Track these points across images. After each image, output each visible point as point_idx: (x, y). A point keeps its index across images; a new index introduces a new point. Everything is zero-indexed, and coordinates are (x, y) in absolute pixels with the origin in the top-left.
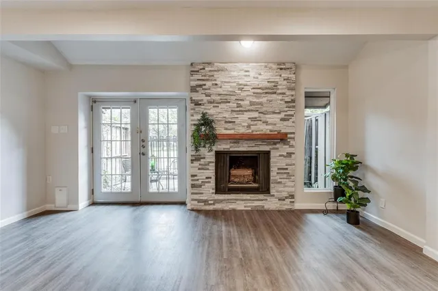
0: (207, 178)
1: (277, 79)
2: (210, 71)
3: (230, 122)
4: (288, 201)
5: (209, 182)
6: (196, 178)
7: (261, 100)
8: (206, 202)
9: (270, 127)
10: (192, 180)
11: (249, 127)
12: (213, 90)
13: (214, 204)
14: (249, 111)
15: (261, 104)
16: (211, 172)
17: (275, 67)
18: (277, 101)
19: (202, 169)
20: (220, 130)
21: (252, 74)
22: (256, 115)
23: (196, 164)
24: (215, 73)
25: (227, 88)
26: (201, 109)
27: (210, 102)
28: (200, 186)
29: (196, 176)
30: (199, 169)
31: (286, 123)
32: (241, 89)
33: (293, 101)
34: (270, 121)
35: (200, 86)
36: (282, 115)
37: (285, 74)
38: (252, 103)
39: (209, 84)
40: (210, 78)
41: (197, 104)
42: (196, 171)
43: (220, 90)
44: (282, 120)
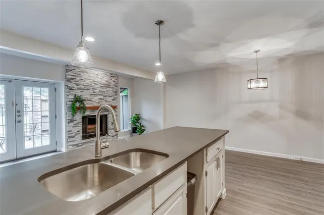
0: (78, 131)
1: (110, 81)
2: (78, 71)
3: (90, 100)
5: (79, 134)
6: (71, 132)
7: (104, 90)
8: (77, 145)
10: (69, 134)
11: (99, 103)
12: (81, 82)
13: (82, 145)
14: (99, 95)
15: (104, 92)
16: (80, 128)
17: (109, 75)
18: (110, 91)
19: (75, 127)
21: (100, 76)
22: (102, 97)
23: (71, 124)
24: (81, 73)
25: (88, 82)
26: (74, 92)
27: (78, 89)
28: (74, 137)
29: (71, 131)
30: (73, 127)
31: (114, 101)
32: (95, 84)
33: (117, 92)
34: (108, 100)
35: (73, 79)
36: (113, 98)
37: (114, 79)
38: (100, 91)
39: (78, 78)
40: (79, 75)
41: (71, 89)
42: (71, 128)
43: (84, 83)
44: (113, 100)
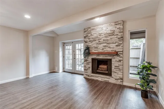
0: (89, 67)
1: (114, 29)
2: (90, 30)
3: (96, 48)
4: (119, 81)
5: (90, 69)
6: (85, 67)
7: (107, 39)
8: (88, 75)
9: (111, 49)
10: (85, 68)
11: (103, 49)
12: (91, 37)
13: (91, 77)
14: (103, 43)
15: (108, 40)
16: (90, 65)
17: (113, 24)
18: (115, 38)
19: (88, 64)
20: (93, 51)
21: (104, 29)
22: (105, 44)
23: (86, 62)
24: (91, 31)
25: (95, 35)
26: (87, 44)
27: (90, 41)
28: (87, 70)
29: (86, 66)
30: (86, 64)
31: (118, 47)
32: (100, 35)
33: (122, 37)
34: (111, 47)
35: (87, 36)
36: (117, 44)
37: (118, 26)
38: (104, 40)
39: (89, 35)
40: (90, 33)
41: (86, 42)
43: (93, 37)
44: (117, 46)
